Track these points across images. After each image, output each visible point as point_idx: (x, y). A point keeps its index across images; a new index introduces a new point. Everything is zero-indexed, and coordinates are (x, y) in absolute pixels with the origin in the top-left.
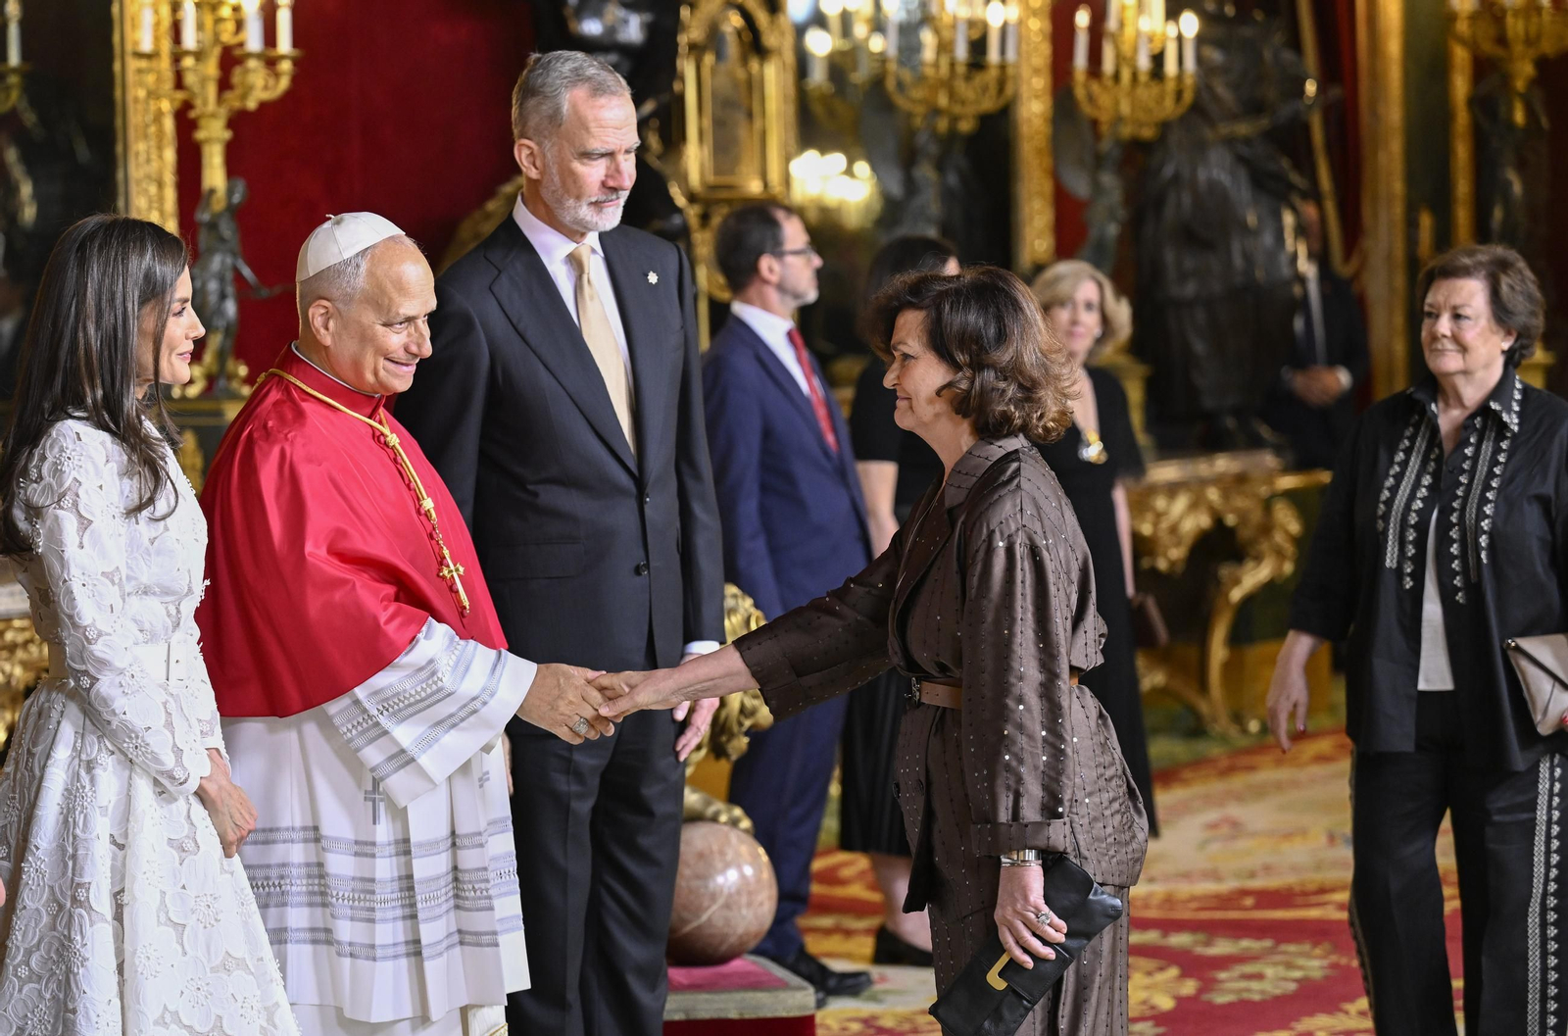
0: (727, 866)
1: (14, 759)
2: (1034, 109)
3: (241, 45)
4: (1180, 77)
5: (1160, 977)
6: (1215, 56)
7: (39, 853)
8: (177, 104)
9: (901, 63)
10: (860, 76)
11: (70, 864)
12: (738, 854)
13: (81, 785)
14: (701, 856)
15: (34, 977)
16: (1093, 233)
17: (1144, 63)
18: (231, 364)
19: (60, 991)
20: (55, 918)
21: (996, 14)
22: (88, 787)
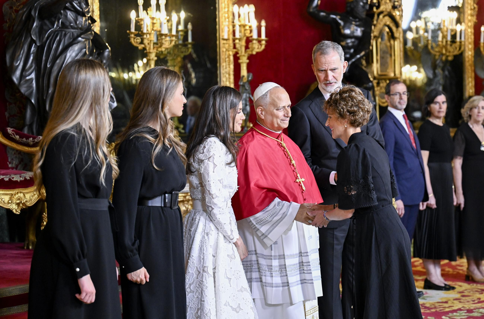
2: (469, 54)
3: (251, 37)
7: (193, 258)
8: (234, 53)
9: (432, 41)
10: (421, 45)
11: (202, 261)
13: (205, 239)
15: (192, 292)
19: (199, 295)
20: (198, 275)
21: (459, 28)
22: (207, 240)
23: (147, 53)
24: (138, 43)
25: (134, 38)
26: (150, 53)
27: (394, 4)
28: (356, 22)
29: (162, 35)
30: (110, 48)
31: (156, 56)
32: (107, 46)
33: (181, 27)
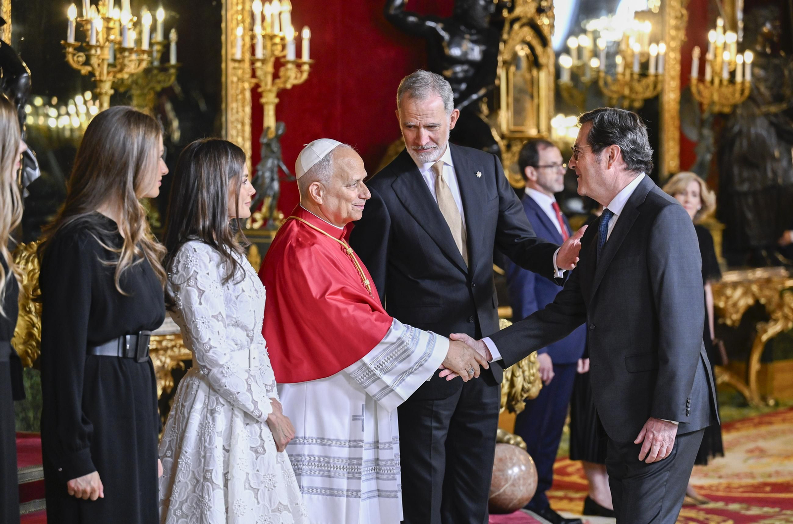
0: (513, 465)
1: (176, 408)
2: (671, 97)
3: (284, 57)
4: (743, 83)
6: (760, 72)
7: (187, 455)
8: (253, 85)
9: (607, 73)
10: (586, 78)
11: (203, 460)
12: (519, 459)
13: (208, 422)
14: (503, 460)
15: (184, 516)
16: (699, 159)
17: (726, 76)
18: (275, 213)
19: (197, 522)
20: (195, 487)
21: (654, 50)
22: (211, 423)
23: (95, 81)
24: (81, 63)
25: (74, 55)
26: (101, 81)
27: (540, 5)
28: (471, 34)
29: (122, 50)
30: (29, 71)
31: (112, 88)
32: (24, 68)
33: (159, 37)
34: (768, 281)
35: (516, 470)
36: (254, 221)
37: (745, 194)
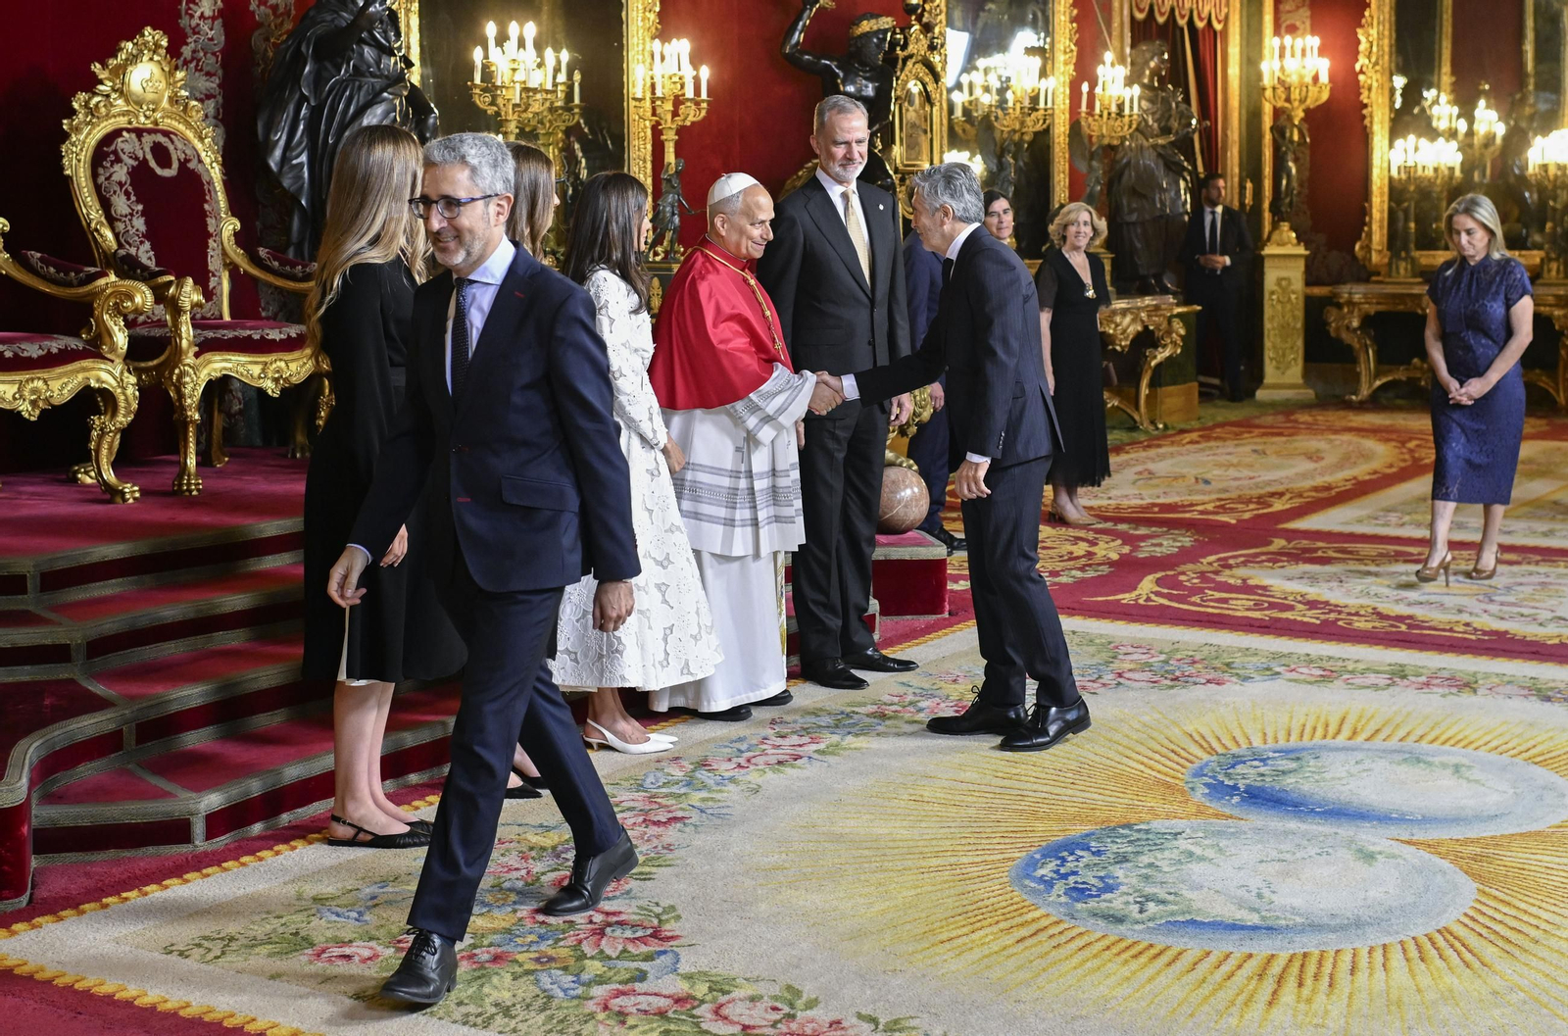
0: (906, 487)
2: (1061, 130)
3: (684, 95)
4: (1131, 116)
5: (1112, 544)
6: (1147, 105)
8: (653, 123)
9: (998, 108)
10: (978, 114)
12: (912, 482)
14: (894, 482)
16: (1089, 189)
17: (1114, 109)
18: (676, 246)
21: (1044, 84)
23: (502, 121)
24: (487, 104)
25: (480, 95)
26: (507, 121)
27: (932, 43)
28: (866, 72)
29: (529, 90)
30: (436, 111)
31: (518, 126)
32: (433, 108)
33: (562, 78)
34: (1157, 308)
35: (908, 492)
36: (656, 254)
37: (1134, 223)
